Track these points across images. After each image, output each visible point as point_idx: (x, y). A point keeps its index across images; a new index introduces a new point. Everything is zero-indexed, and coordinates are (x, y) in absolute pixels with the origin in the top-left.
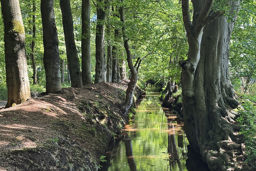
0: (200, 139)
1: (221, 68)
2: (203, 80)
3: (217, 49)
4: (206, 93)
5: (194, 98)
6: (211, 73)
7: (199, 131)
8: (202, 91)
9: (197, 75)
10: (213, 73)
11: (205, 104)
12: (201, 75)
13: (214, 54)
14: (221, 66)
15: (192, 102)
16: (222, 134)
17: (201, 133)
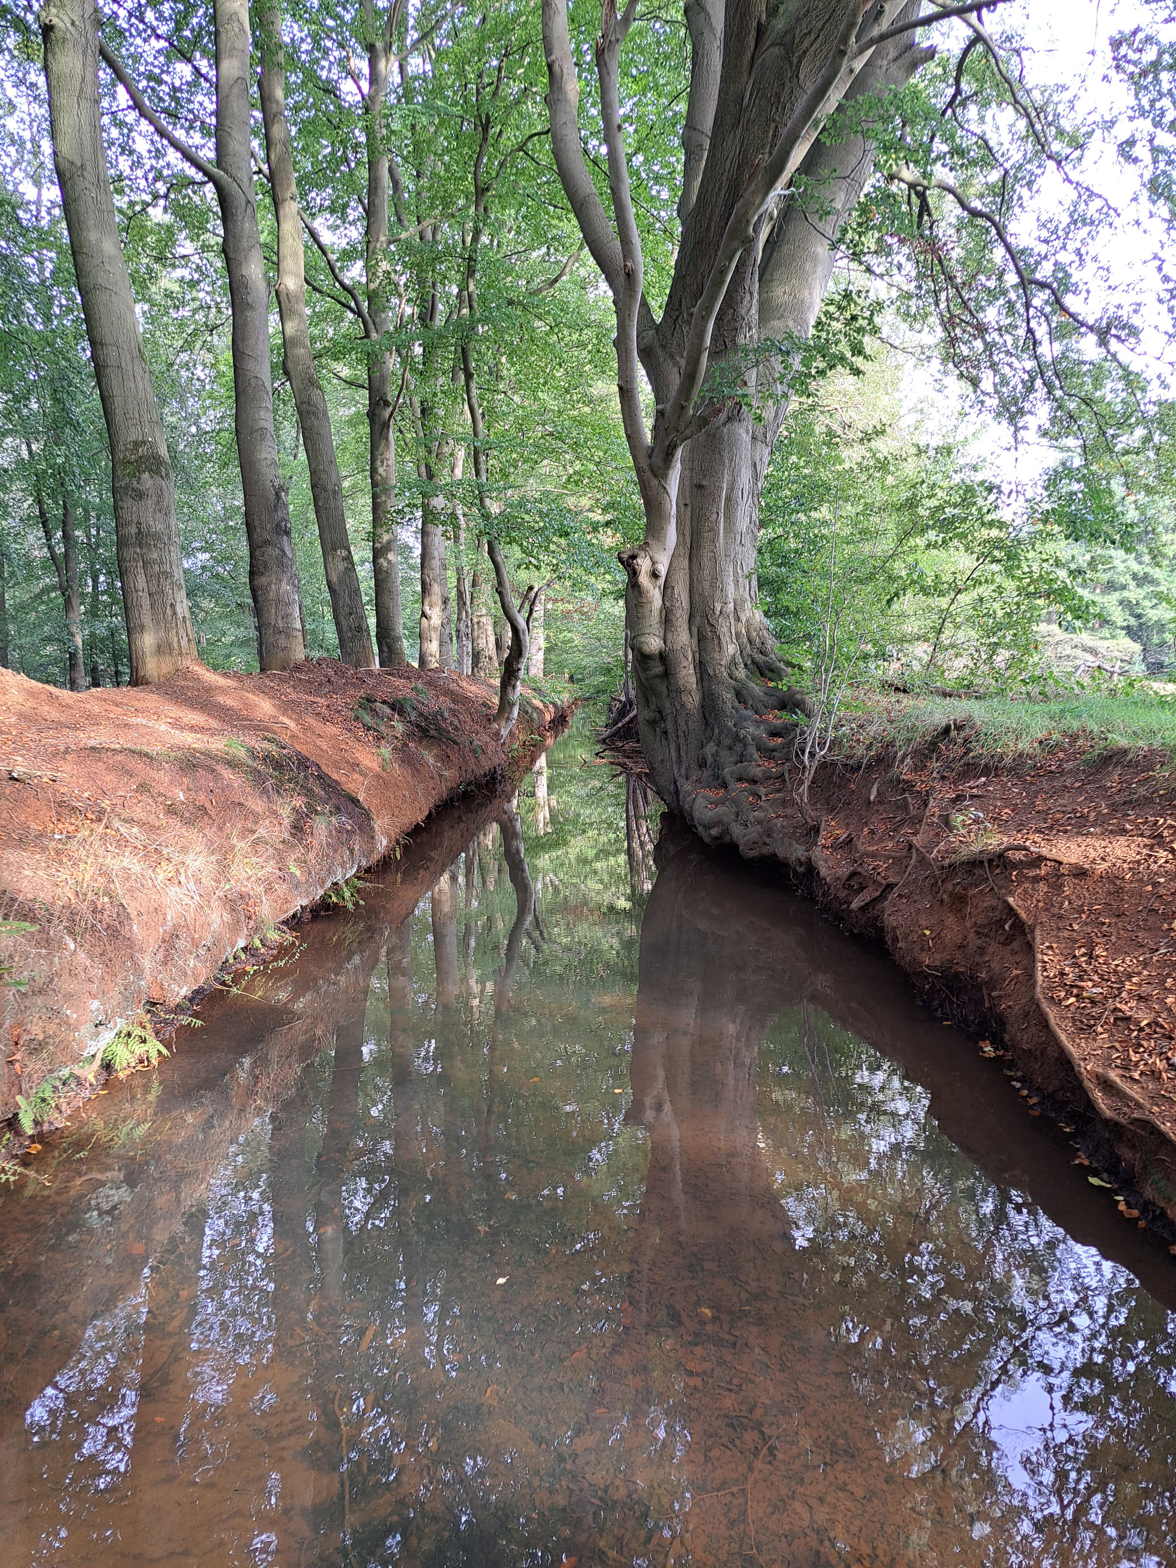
0: (683, 771)
1: (735, 573)
2: (686, 604)
3: (722, 515)
4: (695, 641)
5: (663, 657)
6: (706, 585)
7: (679, 750)
8: (683, 638)
9: (669, 591)
10: (713, 585)
11: (692, 671)
12: (681, 592)
13: (714, 530)
14: (735, 567)
15: (658, 669)
16: (738, 748)
17: (683, 754)
